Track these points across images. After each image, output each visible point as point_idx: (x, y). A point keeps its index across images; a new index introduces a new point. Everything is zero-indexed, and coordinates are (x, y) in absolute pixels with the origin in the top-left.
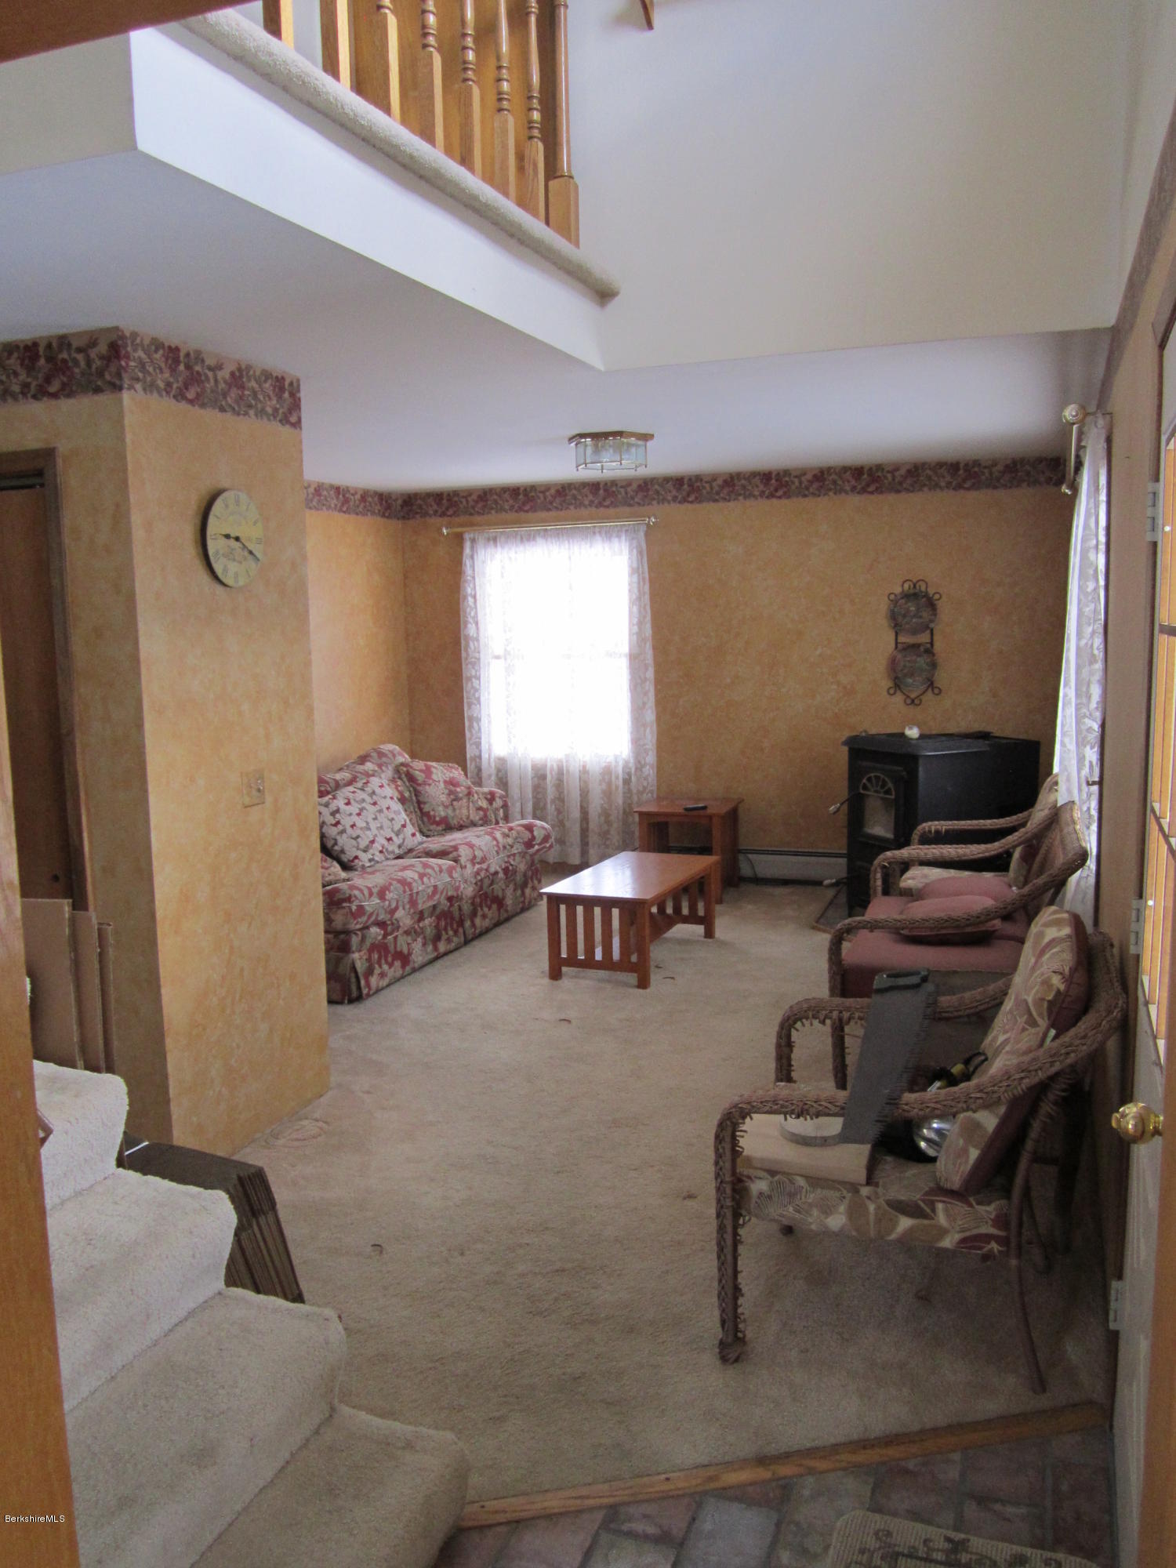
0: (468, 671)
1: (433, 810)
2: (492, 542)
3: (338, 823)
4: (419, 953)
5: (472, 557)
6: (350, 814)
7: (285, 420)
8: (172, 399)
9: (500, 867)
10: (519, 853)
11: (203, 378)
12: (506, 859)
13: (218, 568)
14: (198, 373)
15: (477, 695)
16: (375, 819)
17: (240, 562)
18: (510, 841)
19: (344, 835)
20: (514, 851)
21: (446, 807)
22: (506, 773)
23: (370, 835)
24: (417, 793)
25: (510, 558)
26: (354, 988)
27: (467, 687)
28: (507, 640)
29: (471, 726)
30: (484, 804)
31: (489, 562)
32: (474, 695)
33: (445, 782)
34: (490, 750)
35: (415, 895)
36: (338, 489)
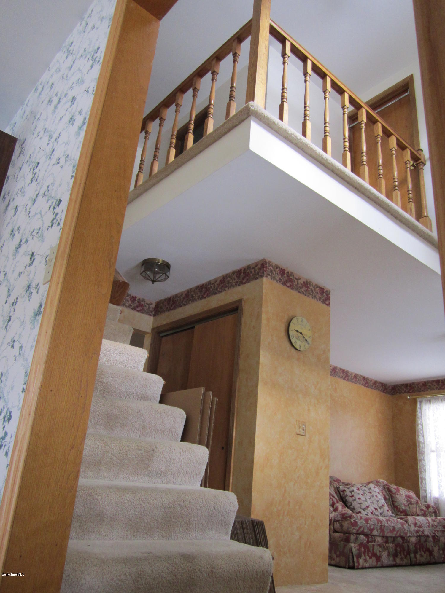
0: (420, 457)
1: (399, 505)
2: (428, 402)
3: (352, 496)
4: (385, 559)
5: (420, 409)
6: (359, 494)
7: (323, 302)
8: (281, 284)
9: (430, 534)
10: (441, 531)
11: (293, 281)
12: (433, 531)
13: (293, 341)
14: (291, 278)
15: (424, 468)
16: (370, 499)
17: (302, 342)
18: (436, 524)
19: (355, 501)
20: (438, 529)
21: (405, 506)
22: (439, 505)
23: (367, 504)
24: (392, 497)
25: (437, 408)
26: (351, 561)
27: (420, 464)
28: (436, 443)
29: (422, 482)
30: (425, 509)
31: (428, 410)
32: (423, 468)
33: (406, 496)
34: (431, 493)
35: (383, 527)
36: (364, 378)
